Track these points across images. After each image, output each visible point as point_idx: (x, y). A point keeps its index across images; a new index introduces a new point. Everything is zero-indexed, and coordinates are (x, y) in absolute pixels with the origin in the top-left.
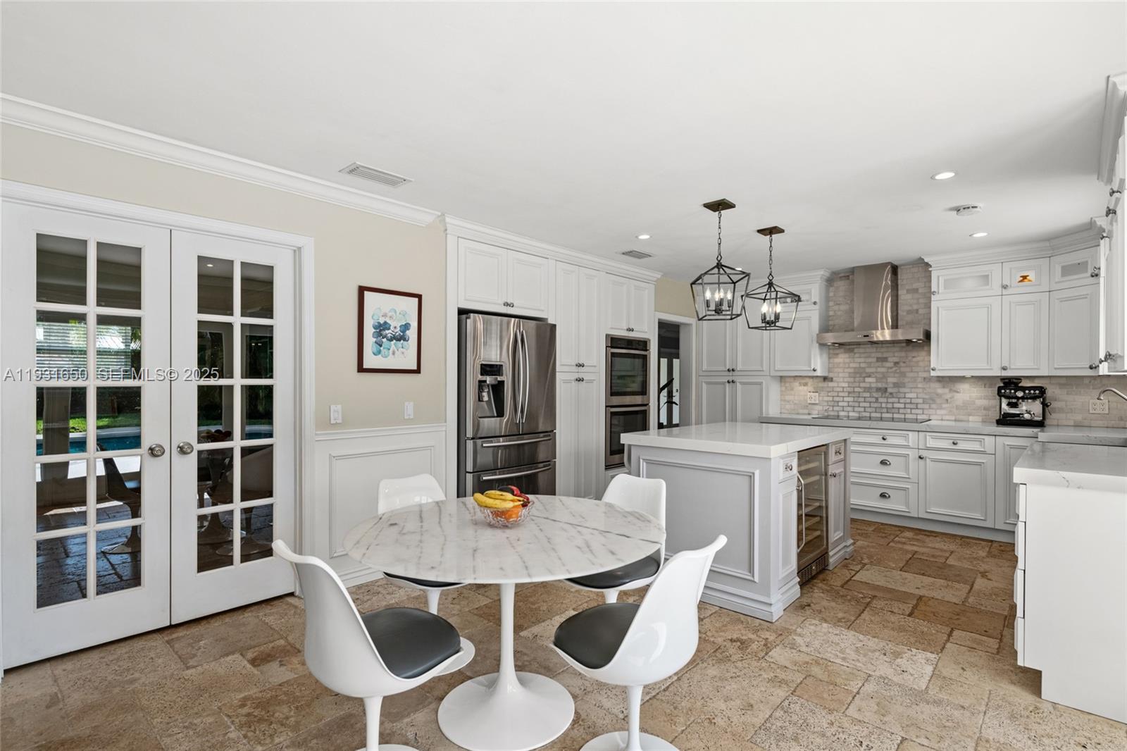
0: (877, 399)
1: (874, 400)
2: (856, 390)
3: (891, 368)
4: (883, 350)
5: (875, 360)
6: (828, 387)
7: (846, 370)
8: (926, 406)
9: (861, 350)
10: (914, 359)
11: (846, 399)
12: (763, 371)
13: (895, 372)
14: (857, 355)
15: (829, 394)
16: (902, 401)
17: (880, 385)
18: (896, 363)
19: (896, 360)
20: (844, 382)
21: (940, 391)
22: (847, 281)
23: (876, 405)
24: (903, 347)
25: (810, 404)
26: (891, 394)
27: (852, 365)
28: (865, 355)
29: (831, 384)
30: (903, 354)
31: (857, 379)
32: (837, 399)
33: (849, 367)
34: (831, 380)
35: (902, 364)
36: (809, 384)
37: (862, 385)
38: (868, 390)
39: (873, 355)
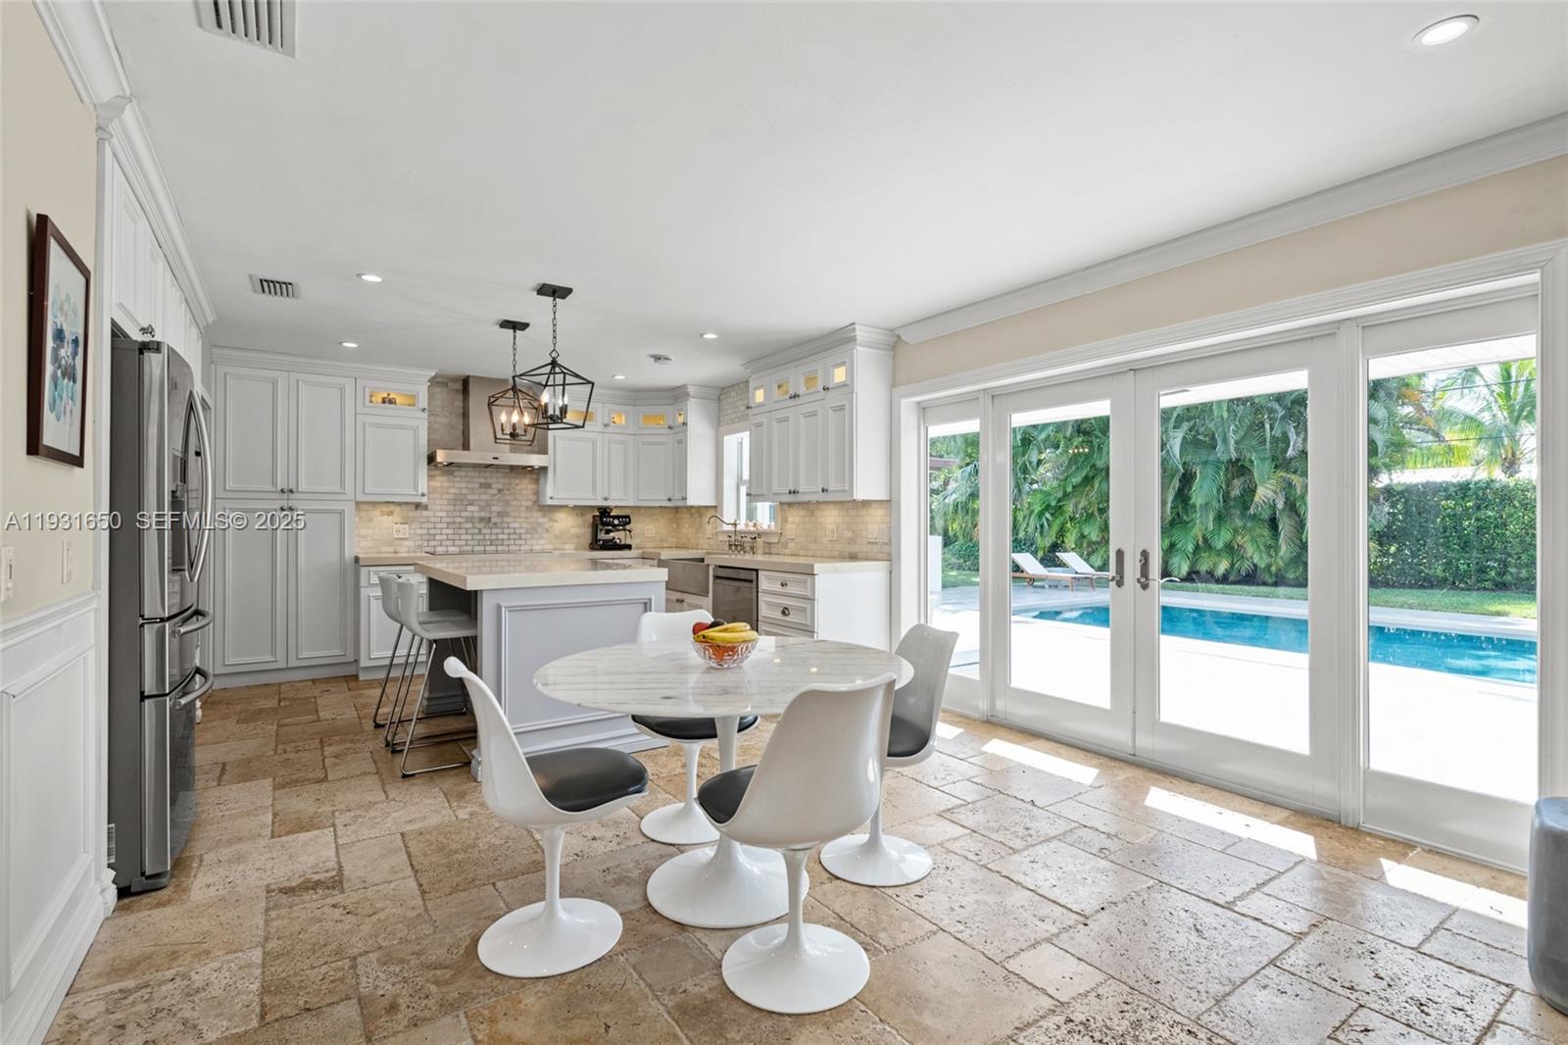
0: (480, 530)
1: (476, 531)
2: (457, 520)
3: (495, 495)
4: (486, 475)
5: (477, 486)
6: (422, 517)
7: (444, 497)
8: (529, 536)
9: (462, 474)
10: (518, 487)
11: (444, 531)
12: (344, 493)
13: (499, 500)
14: (458, 479)
15: (423, 526)
16: (506, 531)
17: (483, 514)
18: (500, 491)
19: (500, 486)
20: (441, 510)
21: (541, 520)
22: (445, 389)
23: (478, 537)
24: (506, 473)
25: (396, 539)
26: (495, 524)
27: (451, 490)
28: (467, 479)
29: (425, 513)
30: (506, 481)
31: (457, 508)
32: (432, 531)
33: (448, 493)
34: (426, 508)
35: (505, 492)
36: (395, 514)
37: (464, 514)
38: (470, 520)
39: (476, 480)
